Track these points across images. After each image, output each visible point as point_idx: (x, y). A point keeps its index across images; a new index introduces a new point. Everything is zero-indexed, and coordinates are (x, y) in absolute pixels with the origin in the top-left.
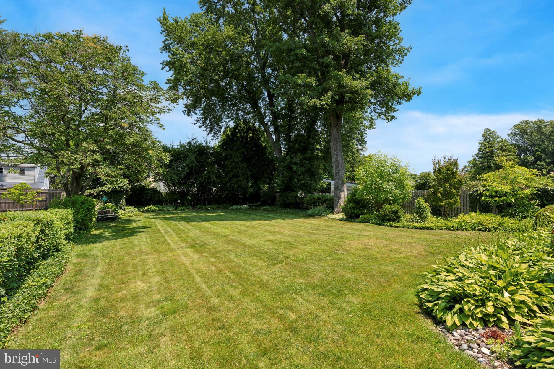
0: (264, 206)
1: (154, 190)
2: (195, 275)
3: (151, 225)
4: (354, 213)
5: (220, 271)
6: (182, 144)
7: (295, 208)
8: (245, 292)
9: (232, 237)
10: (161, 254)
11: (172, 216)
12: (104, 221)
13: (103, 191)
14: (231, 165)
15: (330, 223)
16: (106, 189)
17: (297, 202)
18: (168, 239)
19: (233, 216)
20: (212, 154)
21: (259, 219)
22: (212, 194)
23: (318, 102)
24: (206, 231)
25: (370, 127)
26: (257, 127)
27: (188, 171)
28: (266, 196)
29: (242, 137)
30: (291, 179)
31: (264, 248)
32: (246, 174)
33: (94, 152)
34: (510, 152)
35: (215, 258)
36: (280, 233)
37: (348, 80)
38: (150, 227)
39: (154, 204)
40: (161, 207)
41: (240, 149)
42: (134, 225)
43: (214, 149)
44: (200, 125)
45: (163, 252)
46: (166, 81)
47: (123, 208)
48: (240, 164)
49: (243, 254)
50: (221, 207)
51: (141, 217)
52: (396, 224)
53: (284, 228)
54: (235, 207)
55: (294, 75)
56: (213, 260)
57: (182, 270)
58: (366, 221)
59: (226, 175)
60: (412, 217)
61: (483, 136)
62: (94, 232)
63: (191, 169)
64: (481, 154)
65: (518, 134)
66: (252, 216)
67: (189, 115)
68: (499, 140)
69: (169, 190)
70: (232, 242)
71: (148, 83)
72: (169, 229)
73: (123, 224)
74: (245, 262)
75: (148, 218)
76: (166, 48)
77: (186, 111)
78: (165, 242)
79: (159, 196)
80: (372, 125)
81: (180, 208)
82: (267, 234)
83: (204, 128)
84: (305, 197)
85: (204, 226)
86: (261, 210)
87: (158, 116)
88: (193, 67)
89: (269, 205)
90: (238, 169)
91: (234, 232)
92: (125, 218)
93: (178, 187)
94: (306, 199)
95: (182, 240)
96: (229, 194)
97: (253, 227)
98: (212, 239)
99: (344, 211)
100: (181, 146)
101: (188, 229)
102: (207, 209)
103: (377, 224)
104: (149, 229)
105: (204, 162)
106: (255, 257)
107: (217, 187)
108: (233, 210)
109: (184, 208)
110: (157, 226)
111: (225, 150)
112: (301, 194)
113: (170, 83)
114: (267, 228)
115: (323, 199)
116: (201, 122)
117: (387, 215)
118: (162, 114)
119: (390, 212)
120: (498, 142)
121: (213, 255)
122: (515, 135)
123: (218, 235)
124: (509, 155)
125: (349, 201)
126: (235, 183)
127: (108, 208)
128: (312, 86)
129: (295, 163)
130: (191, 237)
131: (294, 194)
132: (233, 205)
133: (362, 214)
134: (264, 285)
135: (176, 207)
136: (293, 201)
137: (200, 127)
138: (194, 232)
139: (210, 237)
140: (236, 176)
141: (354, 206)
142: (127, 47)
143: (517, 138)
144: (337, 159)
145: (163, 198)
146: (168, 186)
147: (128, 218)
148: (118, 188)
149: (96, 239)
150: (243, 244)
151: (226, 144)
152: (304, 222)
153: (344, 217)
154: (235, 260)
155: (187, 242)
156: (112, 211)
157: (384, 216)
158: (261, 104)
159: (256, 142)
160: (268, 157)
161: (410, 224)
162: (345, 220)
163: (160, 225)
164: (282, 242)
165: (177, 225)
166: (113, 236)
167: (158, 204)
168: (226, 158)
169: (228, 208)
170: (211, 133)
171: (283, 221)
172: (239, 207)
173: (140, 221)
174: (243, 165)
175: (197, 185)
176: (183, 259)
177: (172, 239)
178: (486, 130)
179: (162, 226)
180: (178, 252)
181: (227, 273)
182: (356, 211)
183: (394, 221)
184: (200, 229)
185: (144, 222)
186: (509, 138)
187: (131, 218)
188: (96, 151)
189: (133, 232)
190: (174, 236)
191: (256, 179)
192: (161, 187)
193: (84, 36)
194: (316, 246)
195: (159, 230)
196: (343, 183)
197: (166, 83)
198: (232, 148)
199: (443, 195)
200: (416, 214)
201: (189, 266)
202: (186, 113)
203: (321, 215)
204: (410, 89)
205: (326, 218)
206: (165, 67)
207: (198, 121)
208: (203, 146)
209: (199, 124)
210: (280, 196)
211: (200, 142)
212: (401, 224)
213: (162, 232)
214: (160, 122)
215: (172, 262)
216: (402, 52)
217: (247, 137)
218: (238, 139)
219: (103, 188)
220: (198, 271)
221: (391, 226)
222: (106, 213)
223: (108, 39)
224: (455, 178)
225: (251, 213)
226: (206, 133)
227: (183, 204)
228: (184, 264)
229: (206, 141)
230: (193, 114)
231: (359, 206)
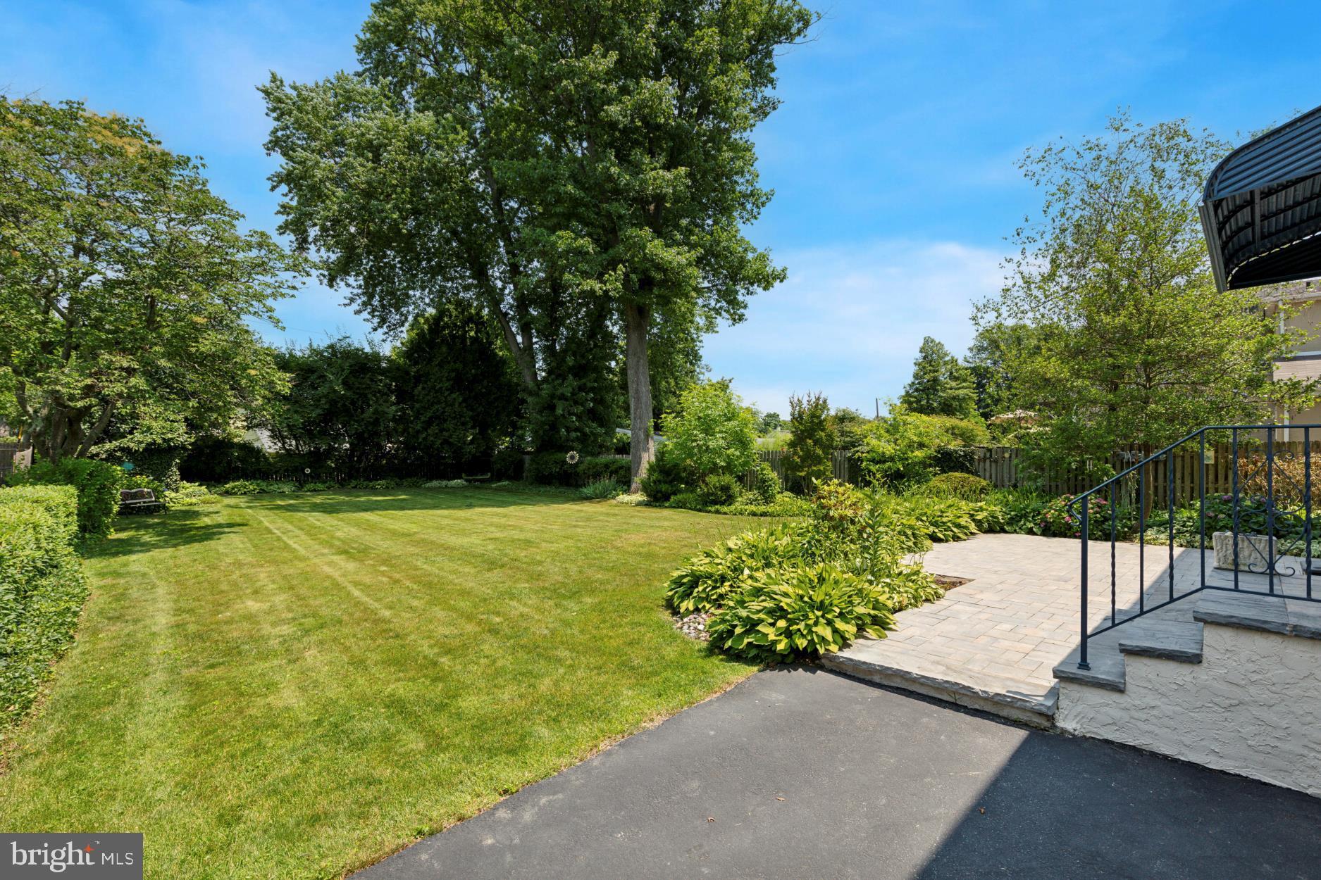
0: (499, 480)
1: (247, 448)
2: (351, 588)
3: (248, 520)
4: (661, 492)
5: (397, 581)
6: (315, 347)
7: (561, 484)
8: (434, 602)
9: (423, 536)
10: (282, 566)
11: (292, 502)
12: (131, 514)
13: (122, 449)
14: (427, 395)
15: (616, 510)
16: (132, 445)
17: (565, 472)
18: (291, 542)
19: (429, 501)
20: (383, 372)
21: (482, 506)
22: (384, 455)
23: (597, 286)
24: (371, 527)
25: (707, 329)
26: (486, 318)
27: (327, 406)
28: (503, 460)
29: (453, 337)
30: (554, 427)
31: (479, 550)
32: (461, 416)
33: (130, 372)
34: (965, 381)
35: (387, 566)
36: (514, 527)
37: (656, 247)
38: (246, 525)
39: (246, 478)
40: (264, 485)
41: (449, 362)
42: (207, 521)
43: (389, 360)
44: (358, 308)
45: (285, 563)
46: (279, 208)
47: (174, 486)
48: (447, 393)
49: (439, 559)
50: (405, 484)
51: (219, 505)
52: (725, 509)
53: (527, 519)
54: (435, 483)
55: (553, 230)
56: (383, 568)
57: (327, 584)
58: (680, 505)
59: (417, 418)
60: (751, 496)
61: (921, 352)
62: (113, 535)
63: (333, 403)
64: (919, 383)
65: (986, 349)
66: (469, 501)
67: (331, 286)
68: (947, 359)
69: (284, 447)
70: (423, 542)
71: (248, 233)
72: (290, 527)
73: (179, 520)
74: (441, 569)
75: (237, 507)
76: (277, 143)
77: (324, 276)
78: (287, 547)
79: (257, 459)
80: (710, 327)
81: (312, 486)
82: (492, 529)
83: (365, 315)
84: (580, 462)
85: (368, 520)
86: (491, 488)
87: (270, 302)
88: (340, 192)
89: (509, 478)
90: (443, 405)
91: (427, 528)
92: (178, 507)
93: (304, 442)
94: (581, 467)
95: (321, 543)
96: (422, 457)
97: (467, 520)
98: (382, 540)
99: (645, 488)
100: (314, 351)
101: (332, 526)
102: (373, 488)
103: (695, 509)
104: (245, 528)
105: (366, 388)
106: (459, 562)
107: (398, 442)
108: (430, 489)
109: (320, 486)
110: (261, 522)
111: (416, 363)
112: (572, 457)
113: (288, 214)
114: (495, 520)
115: (613, 467)
116: (359, 301)
117: (712, 494)
118: (280, 298)
119: (716, 488)
120: (946, 363)
121: (384, 562)
122: (981, 349)
123: (394, 534)
124: (963, 388)
125: (652, 469)
126: (436, 436)
127: (139, 486)
128: (587, 253)
129: (563, 397)
130: (339, 539)
131: (559, 456)
132: (431, 479)
133: (675, 494)
134: (465, 593)
135: (300, 484)
136: (556, 469)
137: (358, 312)
138: (346, 530)
139: (379, 537)
140: (438, 418)
141: (661, 478)
142: (201, 159)
143: (984, 356)
144: (637, 391)
145: (270, 464)
146: (282, 439)
147: (187, 508)
148: (161, 442)
149: (125, 548)
150: (442, 545)
151: (419, 348)
152: (569, 509)
153: (645, 498)
154: (425, 566)
155: (332, 546)
156: (149, 493)
157: (709, 494)
158: (495, 272)
159: (483, 351)
160: (510, 381)
161: (747, 507)
162: (646, 505)
163: (265, 518)
164: (513, 541)
165: (306, 519)
166: (166, 541)
167: (255, 478)
168: (418, 379)
169: (419, 487)
170: (382, 327)
171: (530, 508)
172: (444, 483)
173: (217, 512)
174: (454, 396)
175: (349, 437)
176: (327, 569)
177: (298, 543)
178: (928, 341)
179: (273, 522)
180: (316, 561)
181: (408, 583)
182: (664, 487)
183: (722, 503)
184: (358, 524)
185: (229, 515)
186: (971, 355)
187: (196, 508)
188: (134, 370)
189: (208, 534)
190: (304, 537)
191: (483, 426)
192: (264, 441)
193: (86, 114)
194: (570, 543)
195: (267, 528)
196: (647, 436)
197: (279, 212)
198: (430, 361)
199: (803, 459)
200: (756, 492)
201: (340, 580)
202: (325, 281)
203: (605, 497)
204: (769, 270)
205: (614, 502)
206: (277, 186)
207: (352, 300)
208: (363, 353)
209: (355, 306)
210: (532, 460)
211: (357, 345)
212: (732, 508)
213: (276, 531)
214: (275, 314)
215: (305, 576)
216: (757, 200)
217: (463, 338)
218: (444, 341)
219: (124, 442)
220: (356, 584)
221: (717, 512)
222: (134, 496)
223: (145, 123)
224: (822, 430)
225: (469, 494)
226: (369, 326)
227: (315, 477)
228: (328, 577)
229: (370, 343)
230: (342, 284)
231: (670, 478)
